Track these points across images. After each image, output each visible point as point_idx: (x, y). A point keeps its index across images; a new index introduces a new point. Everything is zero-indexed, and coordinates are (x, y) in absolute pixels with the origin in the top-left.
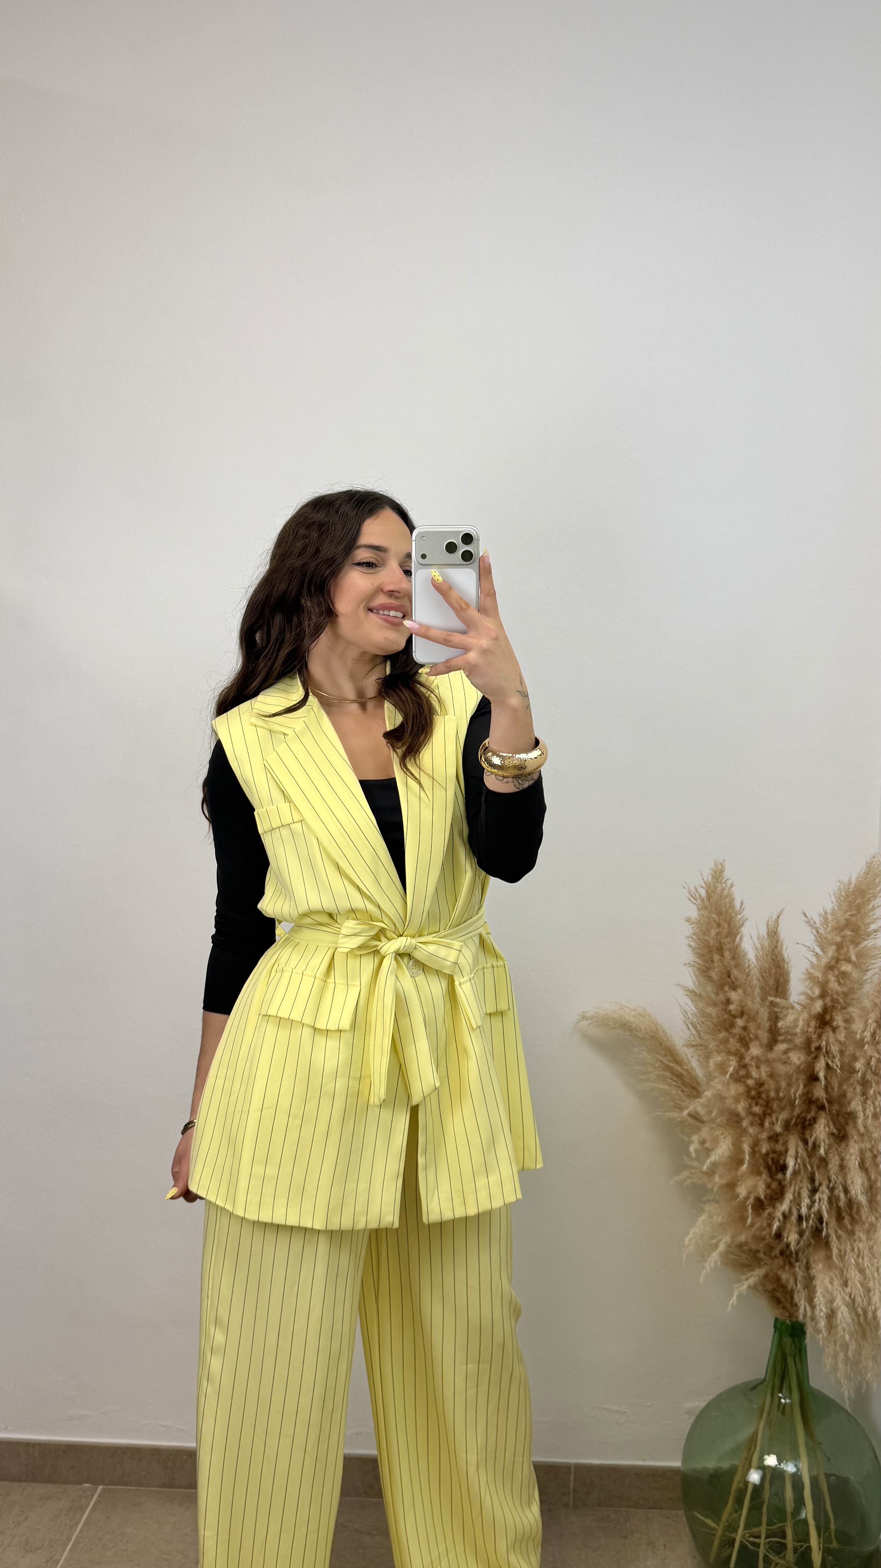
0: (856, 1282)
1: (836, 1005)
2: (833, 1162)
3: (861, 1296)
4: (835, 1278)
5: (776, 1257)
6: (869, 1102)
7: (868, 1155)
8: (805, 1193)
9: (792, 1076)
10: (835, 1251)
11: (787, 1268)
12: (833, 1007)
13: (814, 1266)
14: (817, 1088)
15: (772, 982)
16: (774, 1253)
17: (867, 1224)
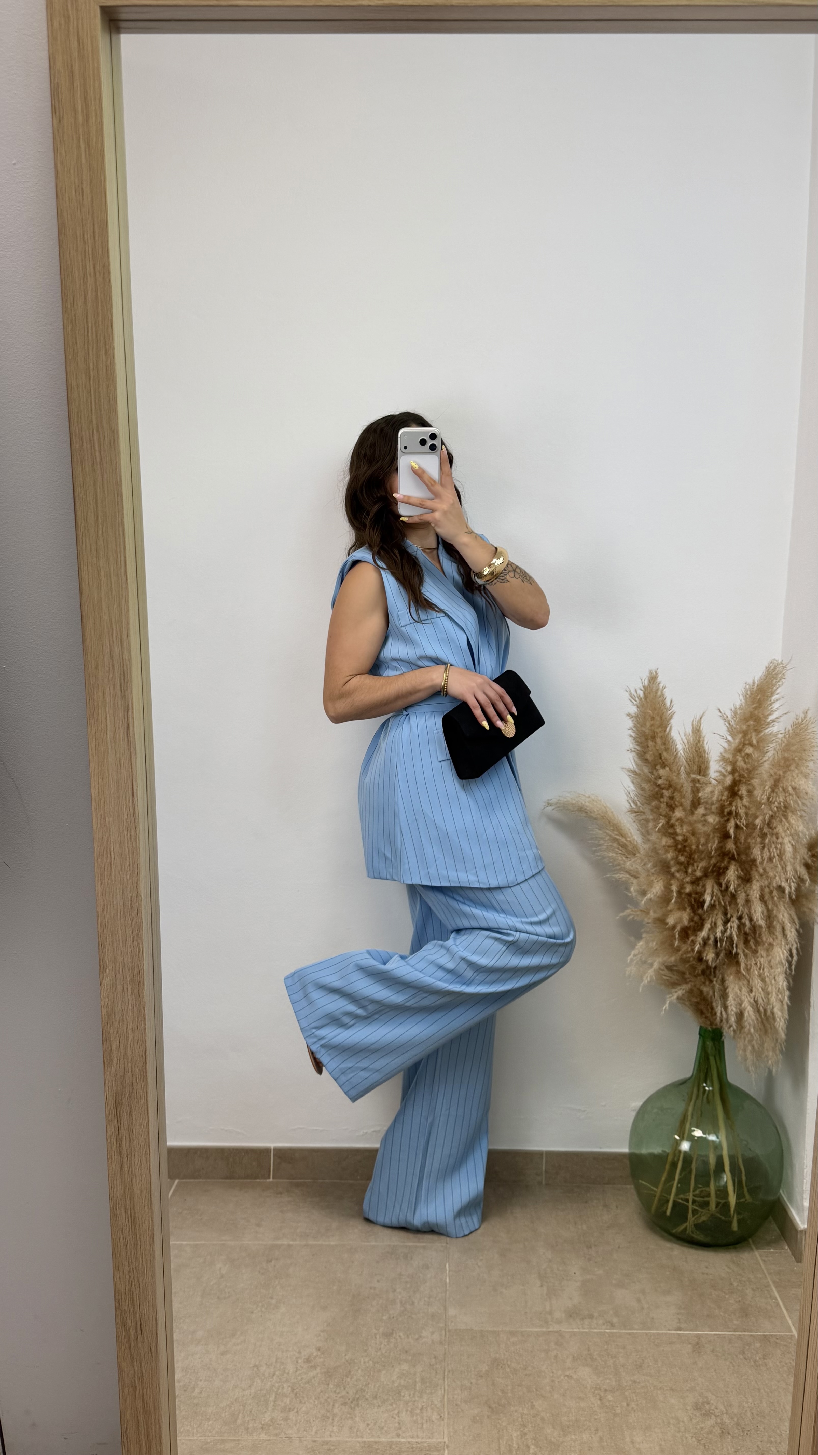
0: (758, 987)
1: (742, 779)
2: (741, 897)
3: (762, 998)
4: (743, 986)
5: (698, 975)
6: (766, 849)
7: (767, 890)
8: (720, 923)
9: (709, 835)
10: (743, 965)
11: (707, 983)
12: (740, 781)
13: (727, 978)
14: (729, 843)
15: (695, 768)
16: (697, 971)
17: (766, 944)
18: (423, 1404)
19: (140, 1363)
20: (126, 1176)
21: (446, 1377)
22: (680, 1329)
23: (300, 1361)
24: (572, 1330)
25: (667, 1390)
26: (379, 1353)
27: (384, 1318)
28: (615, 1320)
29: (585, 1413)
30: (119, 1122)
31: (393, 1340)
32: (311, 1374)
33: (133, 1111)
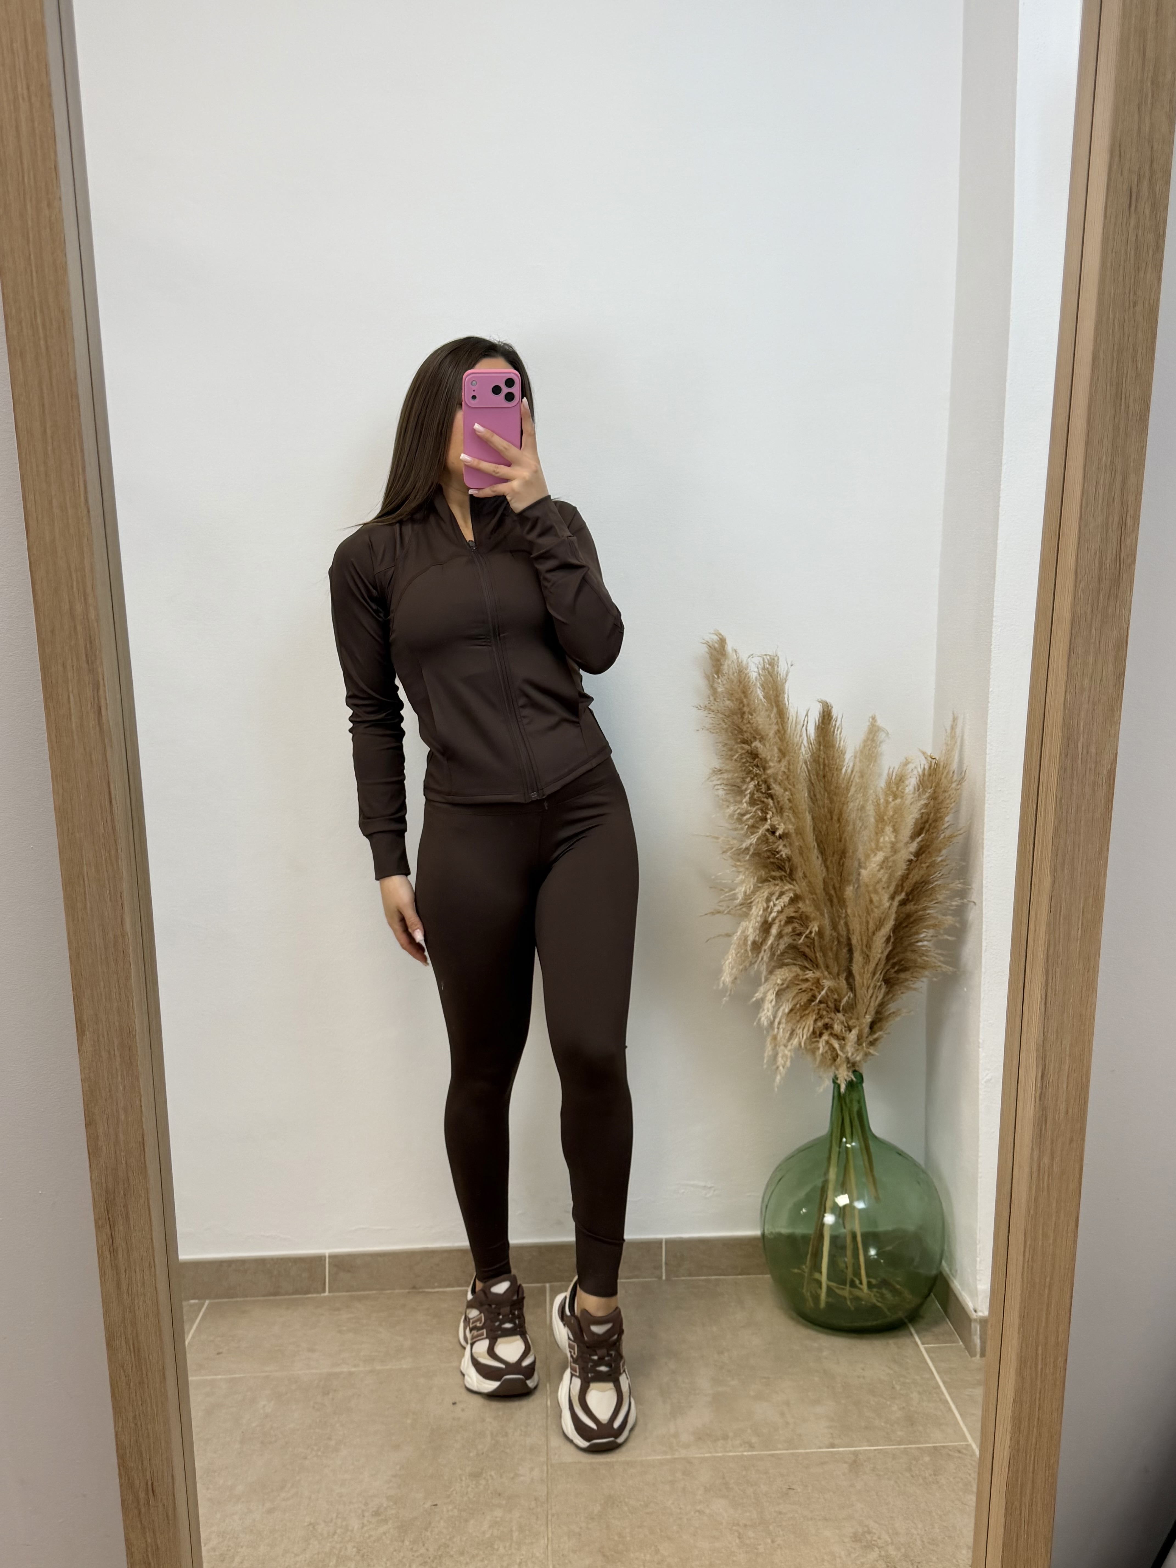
18: (522, 1557)
19: (154, 1533)
20: (125, 1297)
21: (549, 1522)
22: (832, 1446)
23: (366, 1514)
24: (703, 1455)
25: (820, 1520)
26: (465, 1499)
27: (471, 1455)
28: (754, 1440)
29: (722, 1555)
30: (112, 1229)
31: (483, 1482)
32: (381, 1530)
33: (131, 1213)
